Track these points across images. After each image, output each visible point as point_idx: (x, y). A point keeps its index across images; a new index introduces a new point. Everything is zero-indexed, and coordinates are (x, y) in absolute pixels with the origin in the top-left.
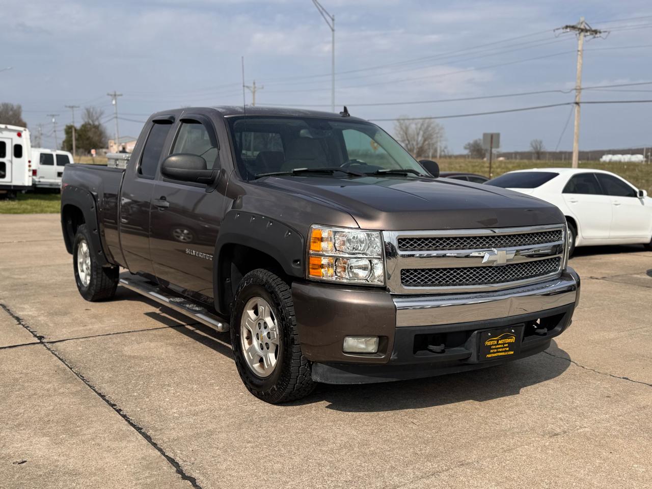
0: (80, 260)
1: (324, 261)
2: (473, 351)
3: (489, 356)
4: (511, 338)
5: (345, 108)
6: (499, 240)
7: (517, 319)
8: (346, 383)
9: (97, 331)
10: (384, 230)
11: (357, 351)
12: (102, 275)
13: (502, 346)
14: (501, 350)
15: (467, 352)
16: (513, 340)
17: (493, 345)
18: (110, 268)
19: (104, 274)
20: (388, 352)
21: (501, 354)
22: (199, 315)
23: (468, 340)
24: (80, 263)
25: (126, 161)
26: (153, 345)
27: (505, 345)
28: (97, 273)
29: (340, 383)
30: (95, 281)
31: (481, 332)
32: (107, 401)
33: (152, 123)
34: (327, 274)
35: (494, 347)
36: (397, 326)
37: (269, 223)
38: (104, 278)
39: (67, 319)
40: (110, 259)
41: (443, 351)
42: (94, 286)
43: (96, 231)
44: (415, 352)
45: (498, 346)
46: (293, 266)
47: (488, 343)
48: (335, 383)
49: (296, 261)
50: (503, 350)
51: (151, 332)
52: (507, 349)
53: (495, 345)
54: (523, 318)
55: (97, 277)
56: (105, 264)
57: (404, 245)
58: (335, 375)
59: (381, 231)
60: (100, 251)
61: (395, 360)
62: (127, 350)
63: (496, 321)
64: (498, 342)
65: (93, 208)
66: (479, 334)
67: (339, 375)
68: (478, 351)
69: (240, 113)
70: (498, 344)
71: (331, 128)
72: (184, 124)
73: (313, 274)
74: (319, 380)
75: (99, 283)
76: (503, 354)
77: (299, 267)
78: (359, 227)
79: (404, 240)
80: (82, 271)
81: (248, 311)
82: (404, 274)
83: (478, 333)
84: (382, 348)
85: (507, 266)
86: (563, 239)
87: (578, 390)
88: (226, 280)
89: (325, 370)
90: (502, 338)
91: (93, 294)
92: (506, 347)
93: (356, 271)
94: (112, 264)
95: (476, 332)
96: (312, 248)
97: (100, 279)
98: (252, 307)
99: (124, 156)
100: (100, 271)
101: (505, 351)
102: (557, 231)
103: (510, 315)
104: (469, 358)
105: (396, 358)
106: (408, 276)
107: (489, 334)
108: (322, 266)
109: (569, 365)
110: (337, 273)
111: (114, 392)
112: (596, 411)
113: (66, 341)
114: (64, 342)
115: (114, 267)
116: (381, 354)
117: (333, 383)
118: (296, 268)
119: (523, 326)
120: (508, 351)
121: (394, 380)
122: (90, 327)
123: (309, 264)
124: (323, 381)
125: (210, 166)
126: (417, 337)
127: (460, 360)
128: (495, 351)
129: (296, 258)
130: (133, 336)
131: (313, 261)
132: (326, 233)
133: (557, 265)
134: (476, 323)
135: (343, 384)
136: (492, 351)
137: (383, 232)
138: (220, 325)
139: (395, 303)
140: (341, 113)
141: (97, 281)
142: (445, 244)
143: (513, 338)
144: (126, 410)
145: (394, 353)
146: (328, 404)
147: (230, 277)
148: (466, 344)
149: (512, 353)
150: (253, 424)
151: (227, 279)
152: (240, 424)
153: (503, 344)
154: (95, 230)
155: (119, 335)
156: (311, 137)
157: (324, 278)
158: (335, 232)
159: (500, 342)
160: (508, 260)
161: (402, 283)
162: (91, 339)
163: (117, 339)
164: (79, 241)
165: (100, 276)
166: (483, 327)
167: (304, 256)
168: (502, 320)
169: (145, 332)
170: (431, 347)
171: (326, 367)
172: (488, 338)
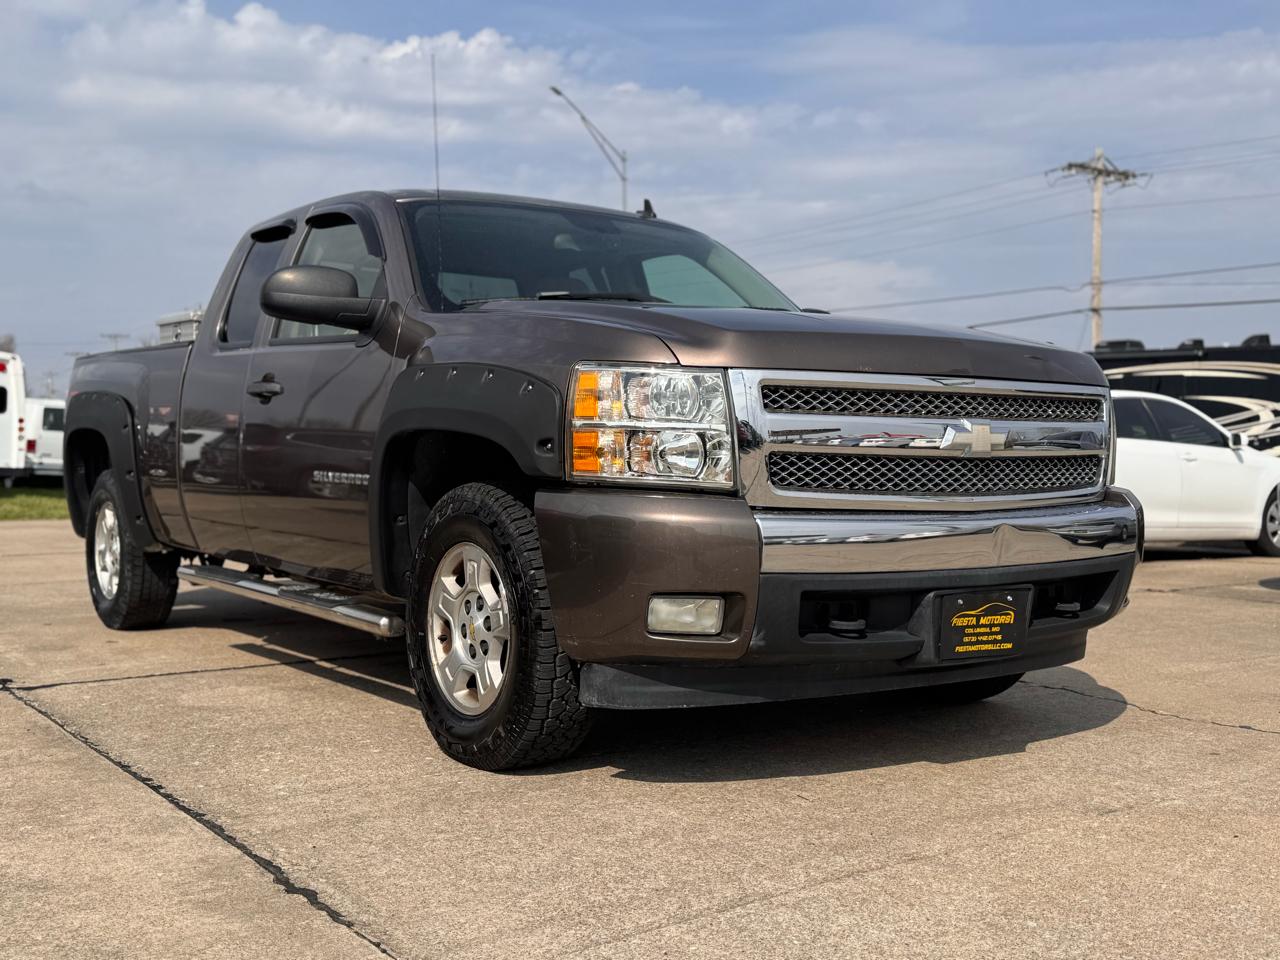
0: (100, 546)
1: (605, 440)
2: (927, 636)
3: (960, 649)
4: (1007, 614)
5: (647, 204)
6: (974, 404)
7: (1018, 573)
8: (654, 707)
9: (125, 672)
10: (732, 368)
11: (679, 630)
12: (144, 572)
13: (988, 630)
14: (985, 638)
15: (913, 638)
16: (1008, 619)
17: (968, 626)
18: (160, 553)
19: (148, 569)
20: (745, 630)
21: (985, 647)
22: (340, 609)
23: (916, 613)
24: (100, 552)
25: (195, 325)
26: (242, 690)
27: (994, 629)
28: (134, 567)
30: (129, 583)
31: (942, 596)
32: (135, 775)
33: (251, 241)
34: (612, 469)
35: (971, 631)
36: (762, 570)
37: (487, 373)
38: (147, 576)
39: (66, 656)
40: (161, 536)
41: (861, 634)
42: (127, 594)
43: (132, 474)
44: (802, 634)
45: (979, 630)
46: (536, 452)
47: (957, 622)
48: (631, 707)
49: (543, 443)
50: (991, 638)
51: (241, 672)
52: (999, 637)
53: (973, 627)
54: (1030, 572)
55: (134, 575)
56: (149, 545)
57: (774, 401)
58: (630, 688)
59: (726, 368)
60: (138, 518)
61: (760, 647)
62: (187, 699)
63: (973, 572)
64: (978, 621)
65: (126, 426)
66: (938, 599)
67: (638, 689)
68: (938, 638)
69: (429, 195)
70: (978, 625)
71: (617, 231)
72: (314, 230)
73: (581, 468)
74: (595, 703)
75: (138, 587)
76: (989, 647)
77: (551, 455)
78: (679, 363)
79: (775, 389)
80: (104, 569)
81: (443, 579)
82: (776, 464)
83: (936, 597)
84: (730, 624)
85: (993, 460)
86: (1105, 419)
87: (1148, 745)
88: (395, 520)
89: (609, 677)
91: (124, 613)
92: (996, 633)
93: (671, 459)
94: (165, 545)
95: (931, 595)
96: (578, 412)
97: (138, 580)
98: (452, 568)
99: (192, 314)
100: (139, 561)
101: (995, 642)
102: (1093, 402)
103: (1002, 562)
104: (917, 653)
105: (762, 643)
106: (783, 469)
107: (961, 602)
108: (600, 453)
109: (1124, 709)
110: (632, 466)
111: (151, 760)
112: (1192, 775)
113: (58, 687)
114: (54, 689)
115: (169, 553)
116: (729, 636)
117: (625, 707)
118: (544, 460)
119: (1029, 589)
120: (1000, 642)
121: (759, 700)
122: (114, 665)
123: (572, 448)
124: (605, 705)
125: (365, 292)
126: (807, 596)
127: (899, 661)
128: (974, 639)
129: (545, 436)
130: (202, 677)
131: (580, 439)
132: (606, 379)
133: (1094, 474)
134: (931, 574)
135: (647, 708)
136: (966, 639)
137: (730, 371)
138: (384, 621)
139: (758, 521)
140: (638, 212)
141: (133, 583)
142: (861, 404)
143: (1010, 615)
144: (173, 786)
145: (758, 633)
146: (616, 771)
147: (405, 513)
148: (913, 622)
149: (1009, 646)
150: (452, 805)
151: (400, 518)
152: (423, 805)
153: (991, 626)
154: (130, 472)
155: (173, 677)
156: (577, 249)
157: (604, 475)
158: (628, 377)
159: (983, 621)
160: (993, 446)
161: (774, 483)
162: (112, 683)
163: (170, 683)
164: (99, 506)
165: (139, 572)
166: (947, 585)
167: (558, 432)
168: (987, 572)
169: (227, 672)
170: (838, 624)
171: (610, 672)
172: (958, 610)
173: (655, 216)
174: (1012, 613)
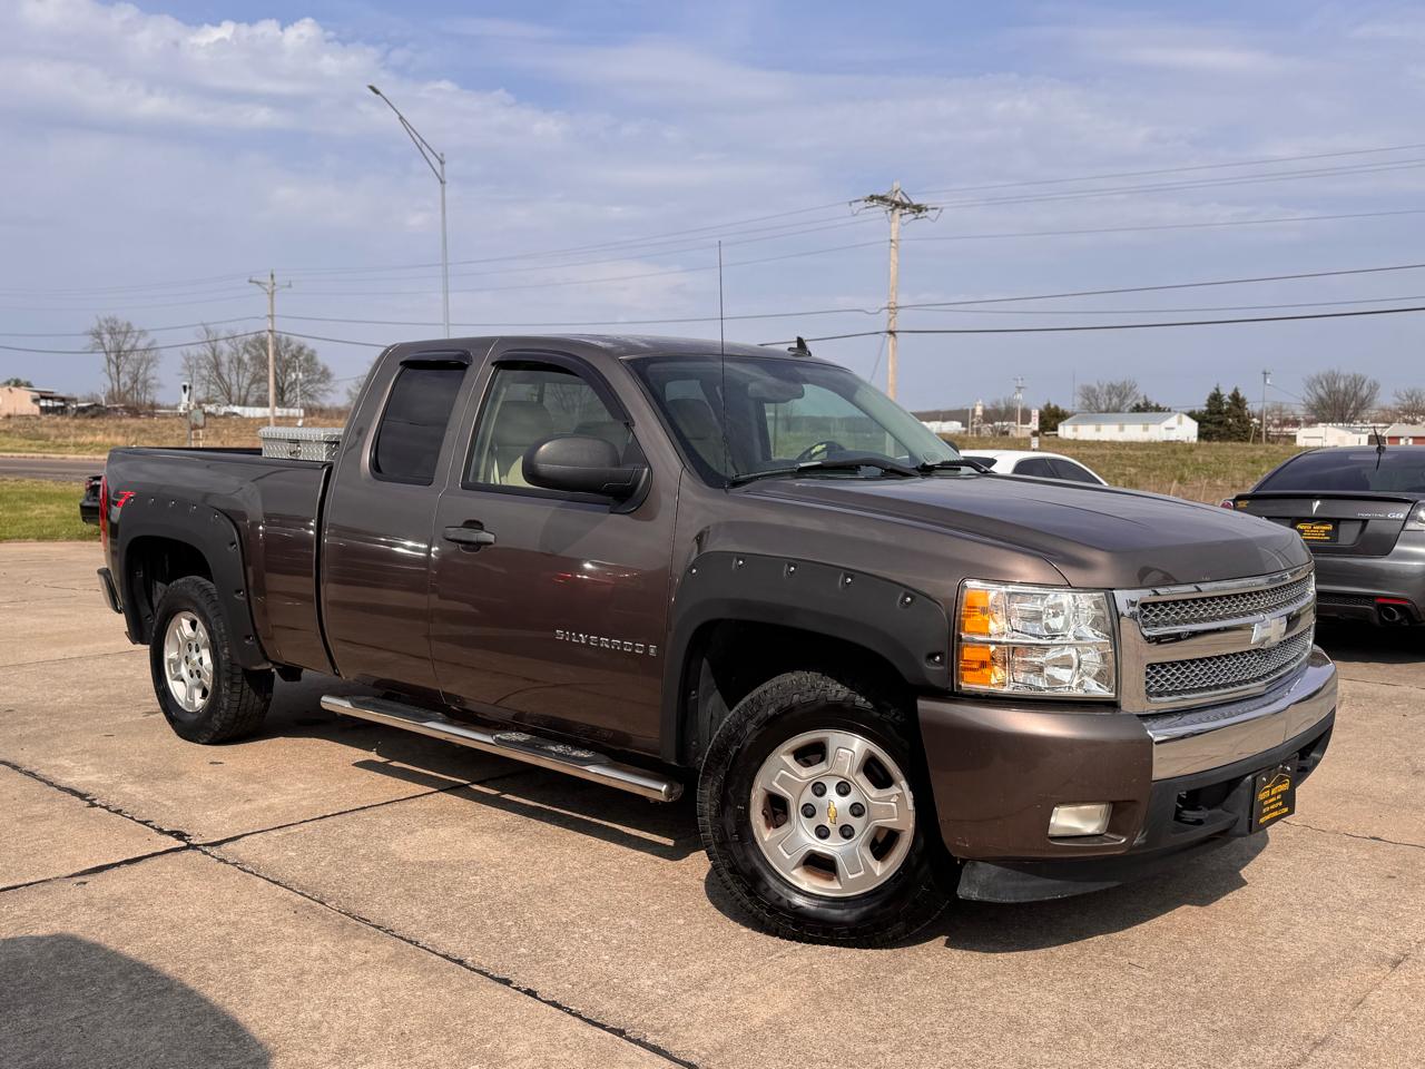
2: (1243, 813)
3: (1261, 820)
4: (1285, 783)
7: (1293, 744)
8: (1034, 899)
9: (291, 812)
10: (1116, 589)
12: (241, 688)
13: (1274, 799)
14: (1273, 807)
15: (1232, 816)
16: (1287, 785)
23: (1234, 793)
25: (325, 446)
26: (443, 834)
27: (1278, 797)
28: (233, 684)
29: (1023, 900)
31: (1255, 777)
32: (492, 977)
33: (398, 367)
34: (997, 680)
35: (1268, 803)
36: (1153, 779)
38: (245, 692)
39: (191, 788)
40: (273, 656)
41: (1200, 821)
43: (242, 593)
44: (1171, 827)
45: (1271, 801)
46: (926, 665)
47: (1260, 796)
48: (1012, 901)
49: (931, 656)
50: (1276, 805)
53: (1268, 798)
55: (233, 692)
56: (258, 664)
58: (1014, 883)
59: (1113, 590)
60: (246, 638)
61: (1140, 845)
62: (402, 851)
64: (1269, 792)
65: (232, 544)
66: (1252, 781)
67: (1021, 884)
68: (1250, 814)
69: (645, 350)
70: (1270, 796)
72: (505, 371)
73: (970, 683)
74: (975, 895)
75: (235, 705)
76: (1275, 814)
77: (941, 668)
78: (1069, 585)
80: (179, 679)
83: (1251, 779)
89: (994, 874)
90: (1275, 785)
91: (215, 729)
92: (1279, 800)
94: (274, 664)
95: (1249, 777)
96: (968, 626)
97: (236, 697)
100: (238, 679)
101: (1278, 808)
103: (1287, 738)
105: (1143, 842)
106: (1152, 678)
107: (1264, 779)
110: (1016, 677)
114: (243, 842)
116: (1113, 836)
118: (933, 670)
119: (1297, 756)
120: (1281, 808)
122: (264, 802)
123: (960, 660)
124: (986, 899)
128: (1268, 809)
129: (932, 650)
130: (379, 816)
131: (968, 653)
134: (1252, 760)
136: (1264, 811)
138: (664, 788)
140: (795, 348)
145: (1143, 833)
147: (697, 689)
148: (1228, 802)
149: (1286, 810)
151: (693, 692)
153: (1276, 795)
154: (239, 592)
157: (995, 688)
158: (1010, 596)
159: (1273, 792)
160: (1281, 635)
162: (292, 830)
163: (354, 827)
165: (237, 689)
166: (1258, 767)
167: (951, 644)
168: (1279, 749)
169: (397, 807)
171: (994, 869)
172: (1262, 787)
173: (810, 354)
174: (1288, 781)
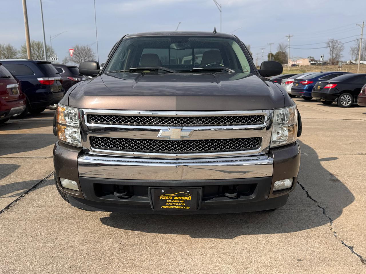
3: (164, 207)
4: (187, 197)
13: (178, 201)
14: (177, 204)
15: (148, 201)
16: (189, 198)
17: (168, 199)
21: (177, 207)
23: (148, 193)
31: (154, 189)
35: (169, 201)
45: (173, 201)
47: (162, 197)
50: (179, 204)
52: (184, 204)
53: (171, 200)
70: (173, 199)
76: (179, 207)
79: (93, 115)
83: (152, 189)
90: (177, 196)
101: (182, 206)
103: (183, 178)
107: (163, 191)
119: (199, 188)
120: (184, 206)
128: (171, 204)
133: (257, 144)
136: (167, 204)
143: (189, 197)
145: (84, 194)
148: (147, 195)
149: (189, 208)
153: (180, 200)
159: (175, 198)
160: (182, 137)
161: (93, 146)
166: (155, 185)
168: (175, 182)
172: (162, 194)
174: (190, 197)
